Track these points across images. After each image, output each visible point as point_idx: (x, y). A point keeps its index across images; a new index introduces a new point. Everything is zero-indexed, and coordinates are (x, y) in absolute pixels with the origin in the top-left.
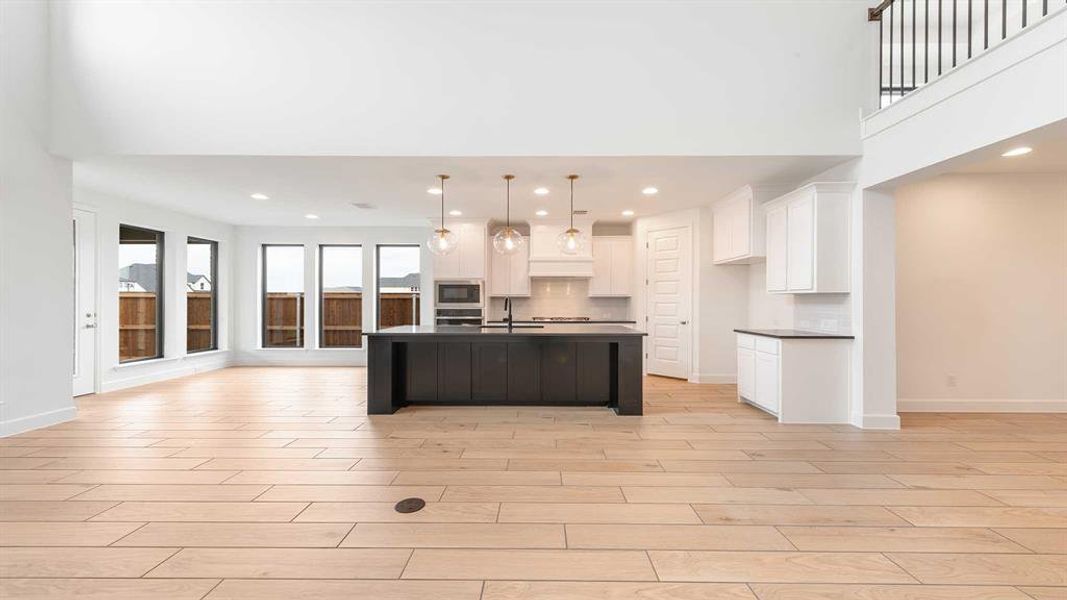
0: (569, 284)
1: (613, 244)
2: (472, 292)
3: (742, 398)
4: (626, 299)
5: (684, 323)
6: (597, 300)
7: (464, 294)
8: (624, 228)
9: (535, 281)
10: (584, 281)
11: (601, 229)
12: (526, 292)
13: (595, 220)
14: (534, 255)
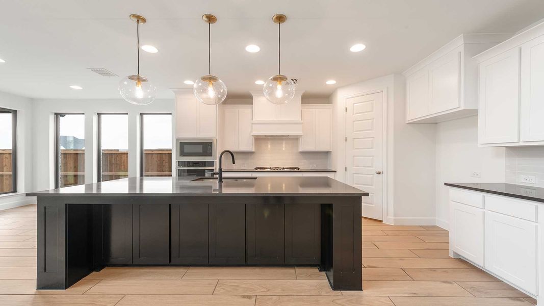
0: (284, 142)
1: (317, 111)
2: (206, 147)
3: (455, 253)
4: (327, 153)
5: (379, 173)
6: (306, 154)
7: (200, 149)
8: (326, 98)
9: (259, 139)
10: (296, 139)
11: (308, 98)
12: (251, 148)
13: (303, 92)
14: (257, 118)
